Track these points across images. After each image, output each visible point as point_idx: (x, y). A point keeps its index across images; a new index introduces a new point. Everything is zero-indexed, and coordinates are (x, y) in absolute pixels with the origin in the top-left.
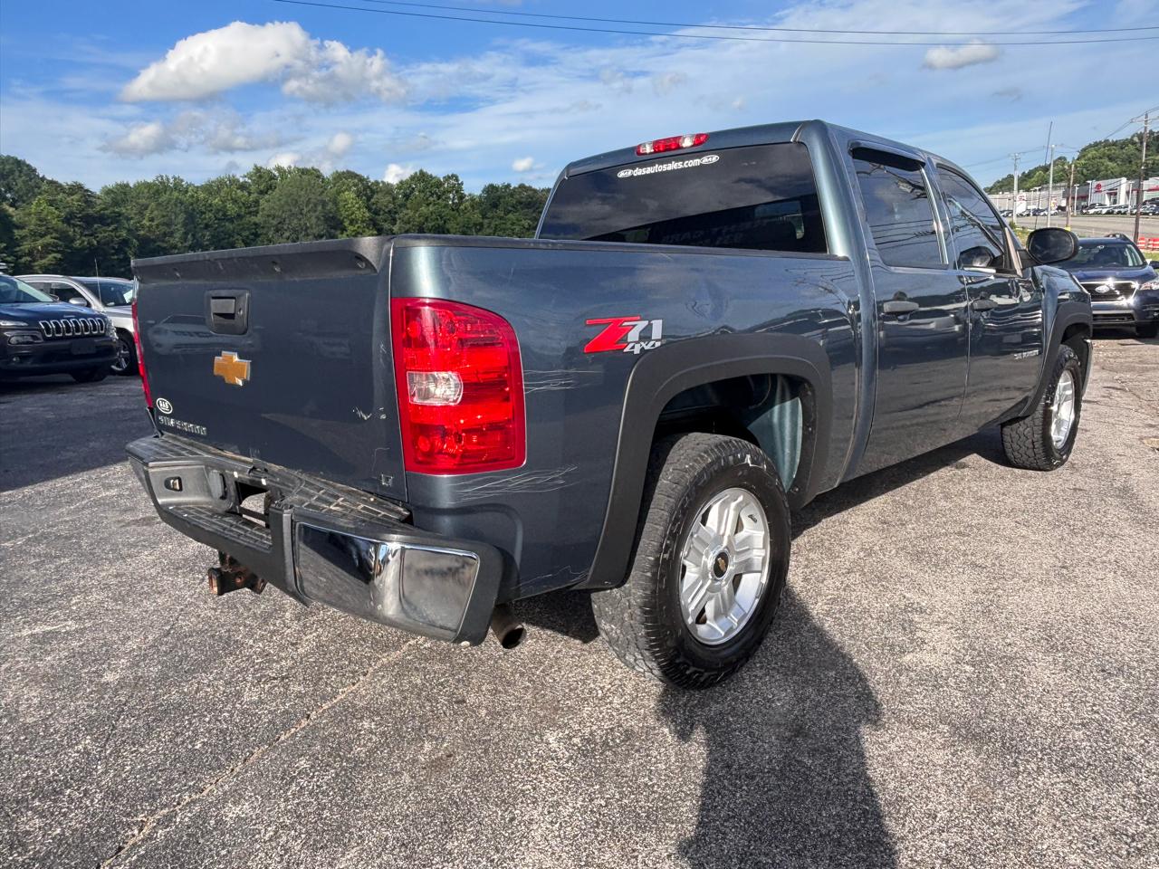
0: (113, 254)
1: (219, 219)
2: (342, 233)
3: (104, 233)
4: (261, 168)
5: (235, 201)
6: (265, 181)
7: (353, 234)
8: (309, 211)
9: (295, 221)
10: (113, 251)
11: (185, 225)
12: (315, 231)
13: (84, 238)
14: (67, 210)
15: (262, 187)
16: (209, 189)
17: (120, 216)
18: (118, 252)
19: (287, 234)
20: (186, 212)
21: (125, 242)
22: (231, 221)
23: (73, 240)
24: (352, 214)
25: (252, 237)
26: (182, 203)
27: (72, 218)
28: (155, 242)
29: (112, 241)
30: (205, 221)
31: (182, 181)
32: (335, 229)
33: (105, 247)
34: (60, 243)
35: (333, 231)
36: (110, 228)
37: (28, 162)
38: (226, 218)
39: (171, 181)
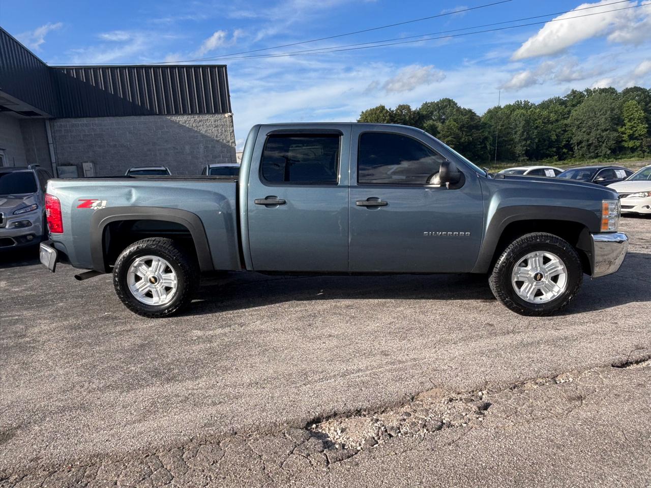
0: (479, 145)
1: (544, 123)
2: (622, 128)
3: (476, 134)
4: (576, 91)
5: (556, 112)
6: (576, 98)
7: (630, 127)
8: (601, 115)
9: (591, 122)
10: (479, 143)
11: (524, 127)
12: (603, 127)
13: (466, 137)
14: (461, 123)
15: (574, 103)
16: (544, 106)
17: (486, 125)
18: (481, 143)
19: (584, 129)
20: (525, 120)
21: (486, 138)
22: (552, 123)
23: (461, 139)
24: (632, 114)
25: (562, 132)
26: (524, 115)
27: (463, 127)
28: (502, 137)
29: (480, 138)
30: (536, 125)
31: (529, 102)
32: (617, 125)
33: (476, 141)
34: (454, 140)
35: (615, 126)
36: (480, 132)
37: (454, 100)
38: (549, 122)
39: (523, 103)
